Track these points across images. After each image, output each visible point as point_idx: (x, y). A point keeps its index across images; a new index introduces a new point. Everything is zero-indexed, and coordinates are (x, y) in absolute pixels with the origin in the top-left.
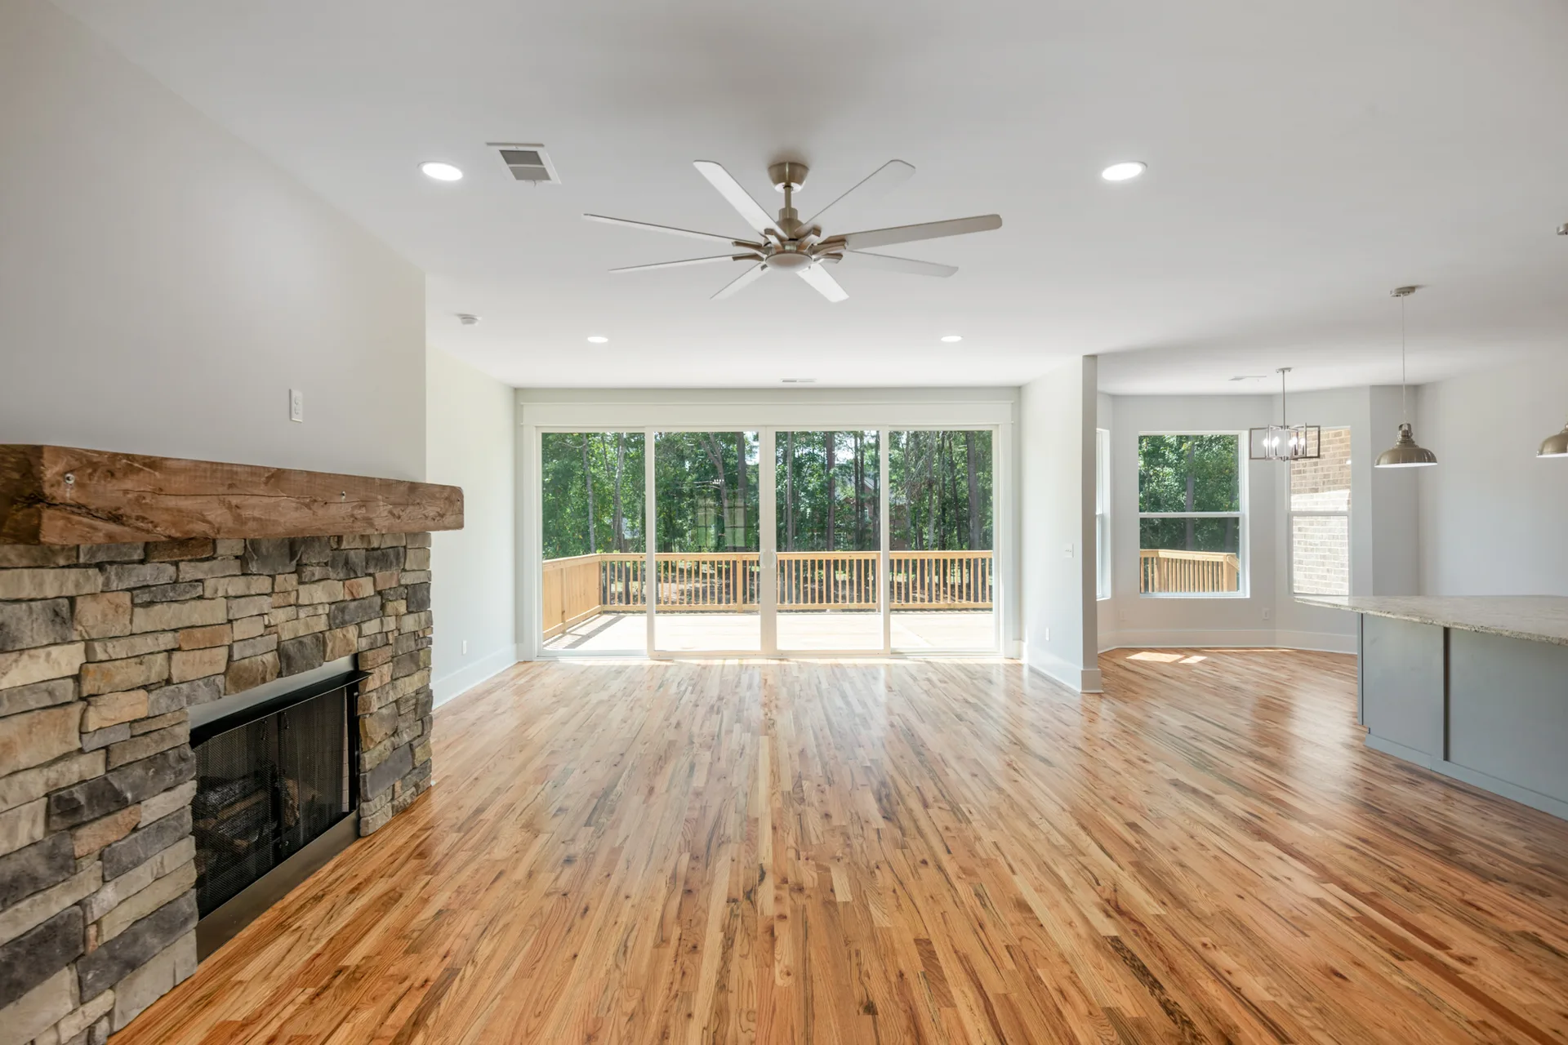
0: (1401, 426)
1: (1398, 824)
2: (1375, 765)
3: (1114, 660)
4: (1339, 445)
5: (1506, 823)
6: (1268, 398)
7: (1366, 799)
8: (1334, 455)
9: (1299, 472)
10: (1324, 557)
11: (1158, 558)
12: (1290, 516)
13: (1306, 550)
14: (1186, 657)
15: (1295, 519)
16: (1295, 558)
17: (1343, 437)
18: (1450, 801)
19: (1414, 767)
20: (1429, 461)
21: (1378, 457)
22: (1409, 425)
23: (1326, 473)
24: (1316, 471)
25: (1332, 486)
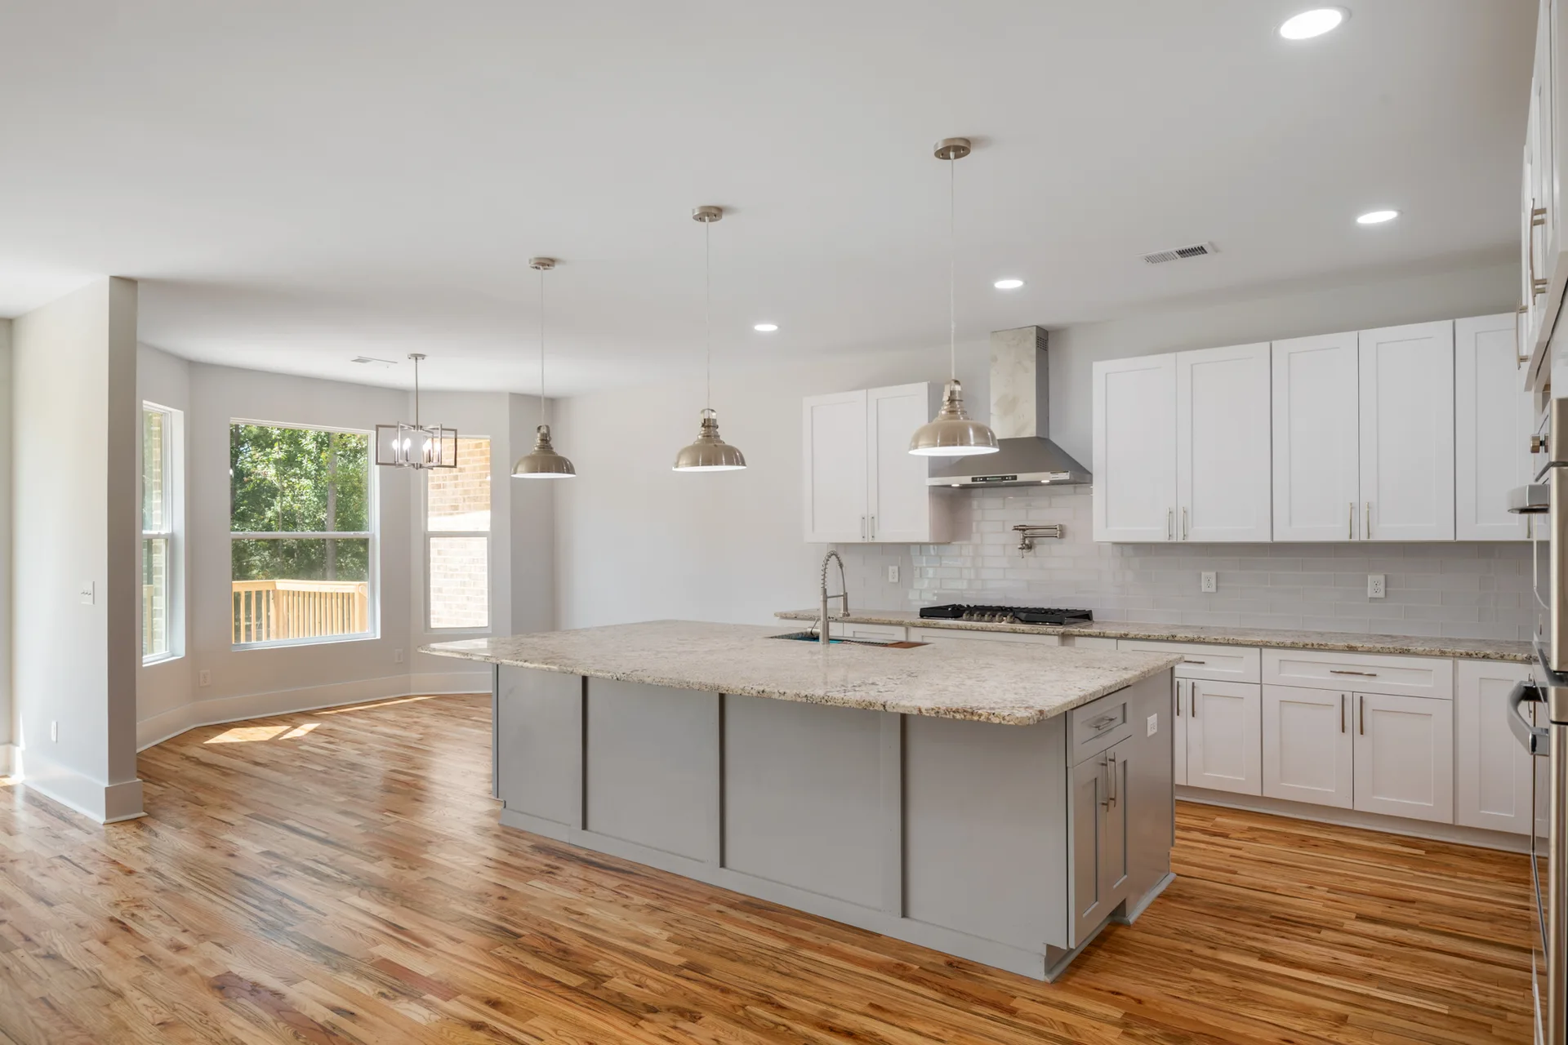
0: (539, 428)
1: (535, 953)
2: (511, 853)
3: (183, 750)
4: (479, 458)
5: (648, 906)
6: (401, 393)
7: (501, 918)
9: (439, 486)
10: (464, 584)
11: (276, 592)
12: (427, 536)
13: (445, 576)
14: (295, 727)
15: (433, 540)
16: (432, 586)
17: (483, 449)
18: (590, 889)
19: (553, 844)
20: (568, 472)
21: (515, 466)
22: (547, 427)
23: (466, 488)
24: (456, 486)
25: (472, 504)
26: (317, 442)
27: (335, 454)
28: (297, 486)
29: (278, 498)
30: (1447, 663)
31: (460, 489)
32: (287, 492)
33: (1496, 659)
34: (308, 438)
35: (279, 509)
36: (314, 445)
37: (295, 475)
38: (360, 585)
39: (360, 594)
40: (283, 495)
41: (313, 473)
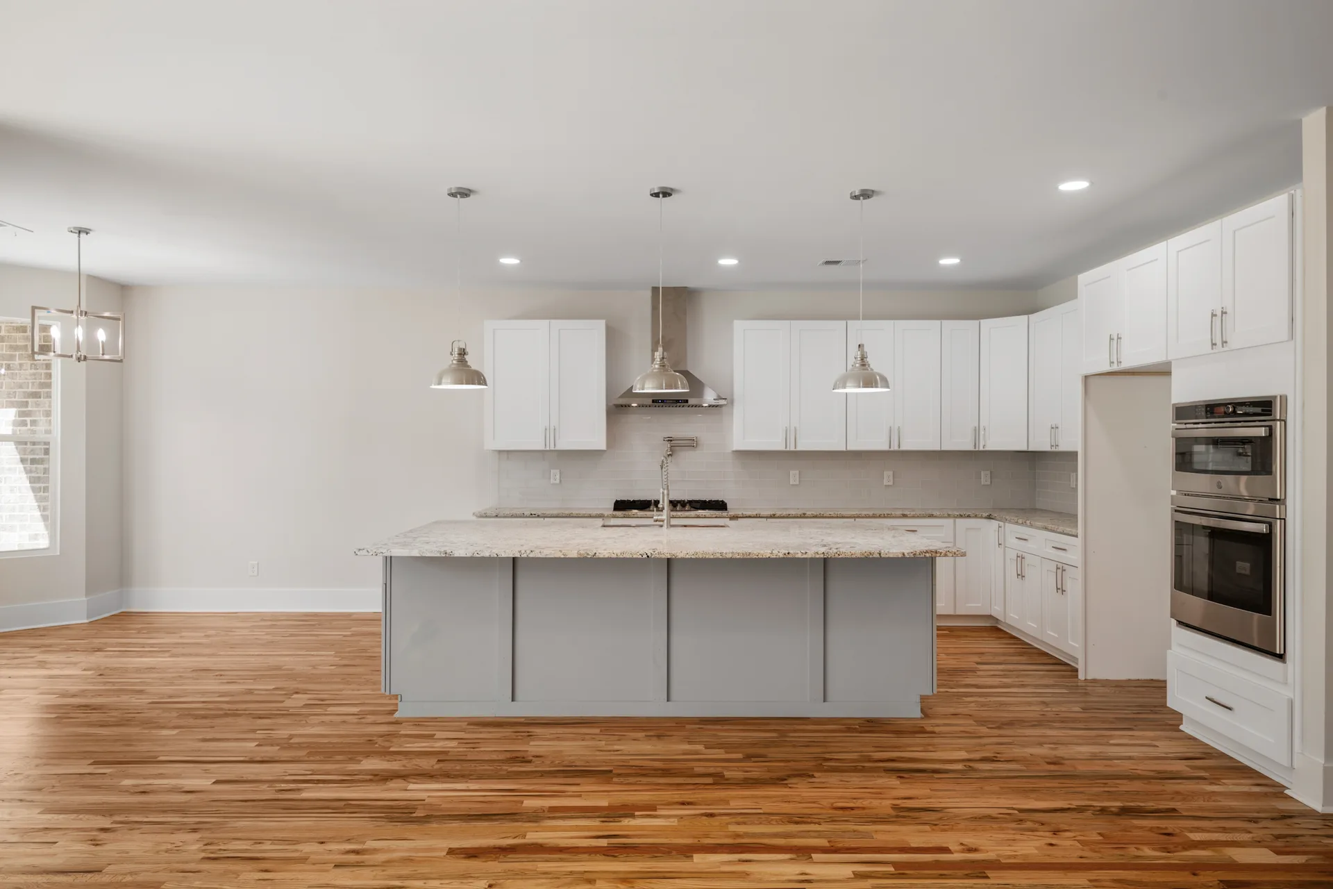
30: (951, 521)
33: (973, 517)
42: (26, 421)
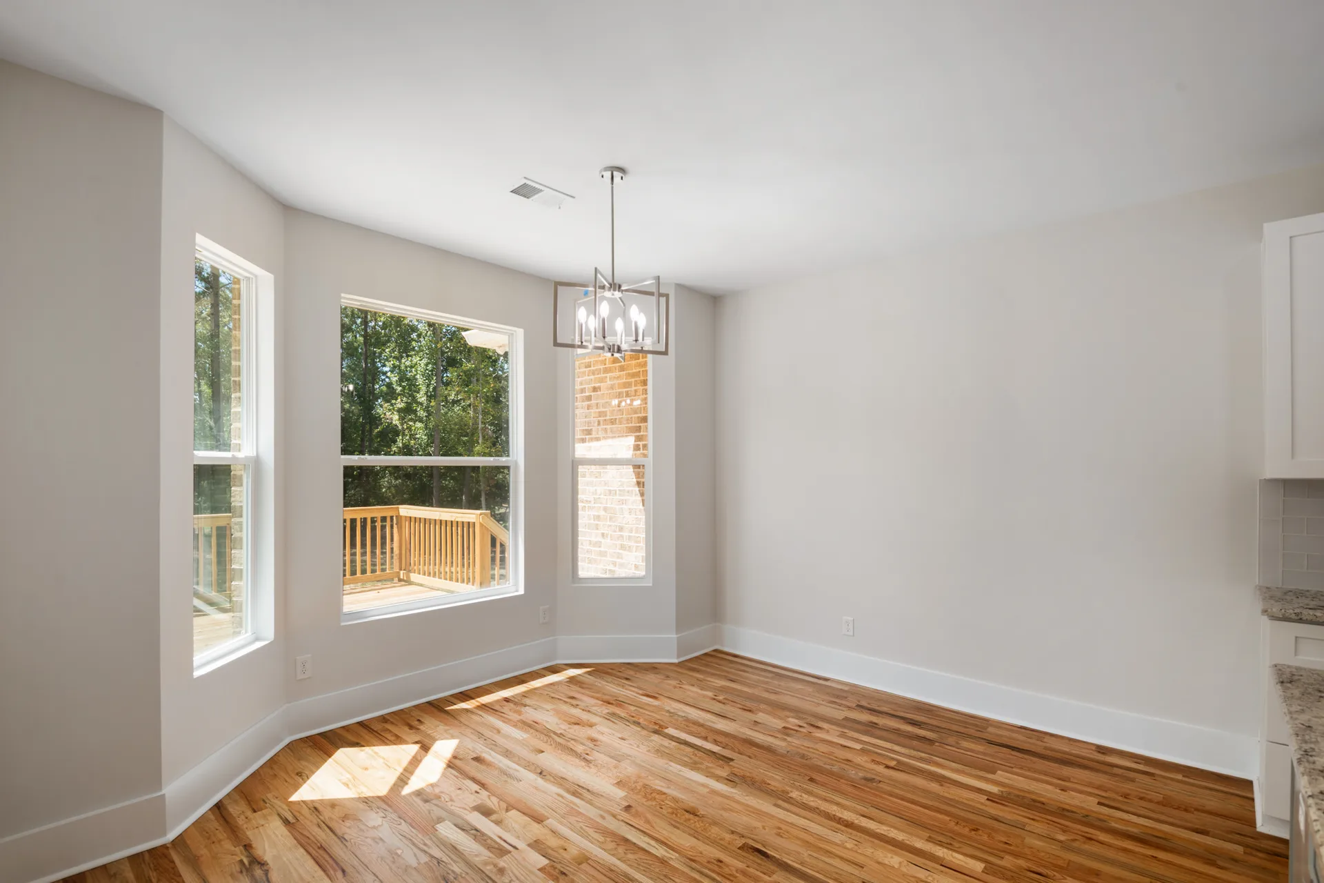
4: (618, 374)
8: (612, 387)
11: (399, 517)
12: (575, 464)
15: (581, 469)
23: (602, 409)
24: (589, 407)
25: (608, 427)
26: (427, 396)
27: (440, 404)
28: (413, 428)
29: (400, 437)
31: (594, 410)
32: (406, 432)
34: (421, 393)
35: (401, 445)
36: (425, 398)
37: (411, 420)
38: (481, 514)
39: (480, 523)
40: (404, 435)
41: (425, 418)
42: (639, 445)
